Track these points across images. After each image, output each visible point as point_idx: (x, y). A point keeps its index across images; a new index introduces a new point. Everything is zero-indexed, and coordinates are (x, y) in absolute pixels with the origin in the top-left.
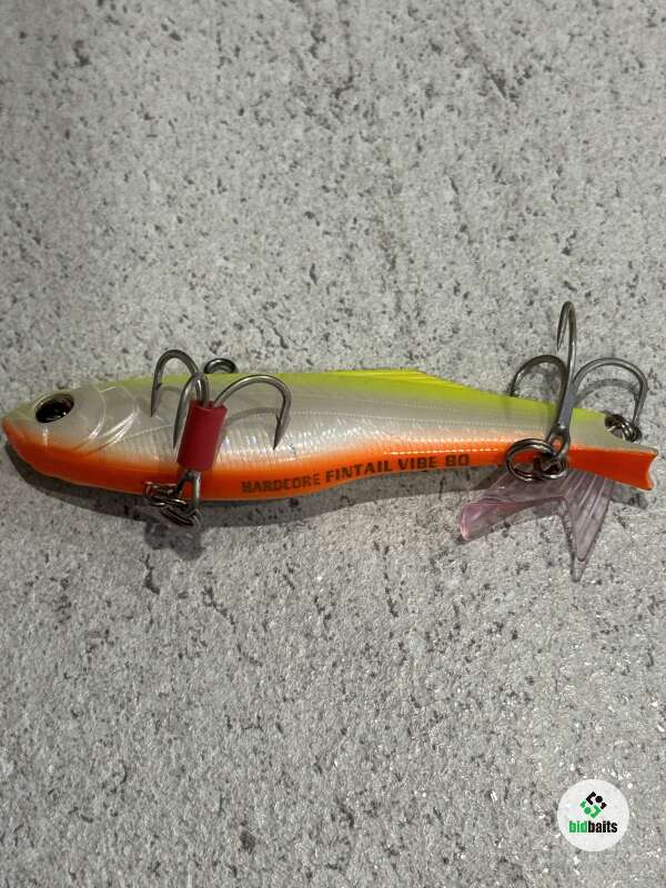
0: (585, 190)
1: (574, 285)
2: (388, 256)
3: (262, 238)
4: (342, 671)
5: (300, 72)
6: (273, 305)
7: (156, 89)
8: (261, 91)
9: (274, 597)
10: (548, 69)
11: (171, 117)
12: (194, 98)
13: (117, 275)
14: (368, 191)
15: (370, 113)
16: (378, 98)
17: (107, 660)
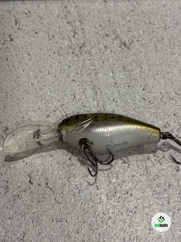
0: (148, 73)
1: (146, 99)
2: (95, 91)
3: (61, 87)
4: (84, 205)
5: (71, 42)
6: (64, 105)
7: (31, 47)
8: (60, 47)
9: (65, 185)
10: (138, 41)
11: (35, 54)
12: (42, 49)
13: (21, 97)
14: (89, 74)
15: (90, 53)
16: (92, 49)
17: (19, 203)
